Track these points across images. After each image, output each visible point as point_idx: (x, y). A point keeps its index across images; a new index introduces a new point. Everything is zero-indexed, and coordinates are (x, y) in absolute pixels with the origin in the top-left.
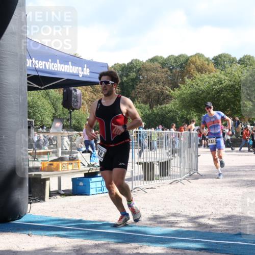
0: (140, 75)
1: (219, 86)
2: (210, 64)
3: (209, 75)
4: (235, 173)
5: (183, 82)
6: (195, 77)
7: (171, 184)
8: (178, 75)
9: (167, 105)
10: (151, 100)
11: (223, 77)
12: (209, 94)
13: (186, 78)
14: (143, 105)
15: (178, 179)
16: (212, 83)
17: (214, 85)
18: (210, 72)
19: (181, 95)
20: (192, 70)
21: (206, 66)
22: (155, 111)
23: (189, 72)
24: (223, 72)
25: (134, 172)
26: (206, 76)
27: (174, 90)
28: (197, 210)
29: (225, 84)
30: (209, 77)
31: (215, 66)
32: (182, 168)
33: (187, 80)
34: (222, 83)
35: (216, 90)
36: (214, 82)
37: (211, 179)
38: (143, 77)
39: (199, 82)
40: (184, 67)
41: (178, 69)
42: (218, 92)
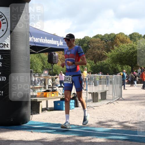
0: (89, 45)
1: (133, 50)
2: (128, 38)
3: (127, 45)
4: (142, 98)
5: (113, 48)
6: (119, 46)
7: (107, 104)
8: (110, 45)
9: (104, 61)
10: (95, 58)
11: (135, 45)
12: (127, 54)
13: (114, 46)
14: (91, 61)
15: (111, 101)
16: (129, 49)
17: (130, 50)
18: (128, 43)
19: (112, 55)
20: (118, 42)
21: (125, 39)
22: (98, 64)
23: (116, 43)
24: (135, 43)
25: (87, 98)
26: (125, 45)
27: (108, 53)
28: (122, 118)
29: (136, 49)
30: (127, 46)
31: (130, 40)
32: (113, 95)
33: (115, 47)
34: (134, 49)
35: (131, 53)
36: (130, 48)
37: (130, 101)
38: (91, 46)
39: (122, 48)
40: (113, 40)
41: (110, 41)
42: (132, 54)
